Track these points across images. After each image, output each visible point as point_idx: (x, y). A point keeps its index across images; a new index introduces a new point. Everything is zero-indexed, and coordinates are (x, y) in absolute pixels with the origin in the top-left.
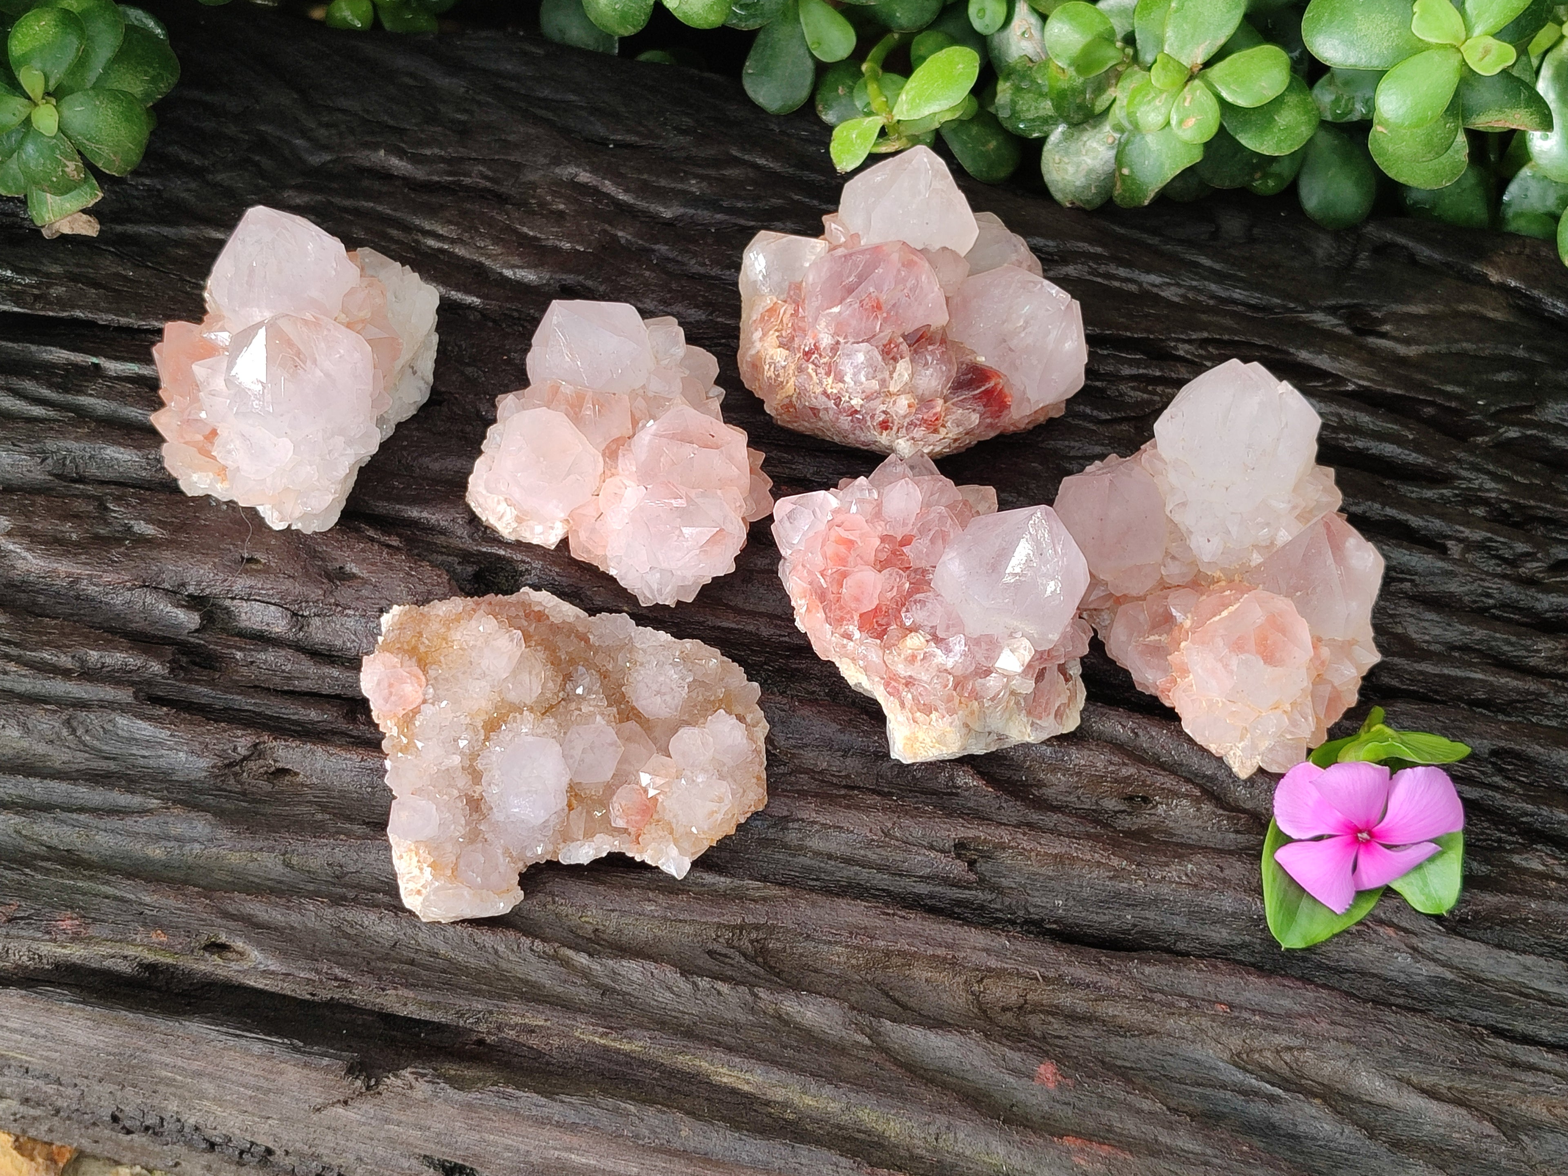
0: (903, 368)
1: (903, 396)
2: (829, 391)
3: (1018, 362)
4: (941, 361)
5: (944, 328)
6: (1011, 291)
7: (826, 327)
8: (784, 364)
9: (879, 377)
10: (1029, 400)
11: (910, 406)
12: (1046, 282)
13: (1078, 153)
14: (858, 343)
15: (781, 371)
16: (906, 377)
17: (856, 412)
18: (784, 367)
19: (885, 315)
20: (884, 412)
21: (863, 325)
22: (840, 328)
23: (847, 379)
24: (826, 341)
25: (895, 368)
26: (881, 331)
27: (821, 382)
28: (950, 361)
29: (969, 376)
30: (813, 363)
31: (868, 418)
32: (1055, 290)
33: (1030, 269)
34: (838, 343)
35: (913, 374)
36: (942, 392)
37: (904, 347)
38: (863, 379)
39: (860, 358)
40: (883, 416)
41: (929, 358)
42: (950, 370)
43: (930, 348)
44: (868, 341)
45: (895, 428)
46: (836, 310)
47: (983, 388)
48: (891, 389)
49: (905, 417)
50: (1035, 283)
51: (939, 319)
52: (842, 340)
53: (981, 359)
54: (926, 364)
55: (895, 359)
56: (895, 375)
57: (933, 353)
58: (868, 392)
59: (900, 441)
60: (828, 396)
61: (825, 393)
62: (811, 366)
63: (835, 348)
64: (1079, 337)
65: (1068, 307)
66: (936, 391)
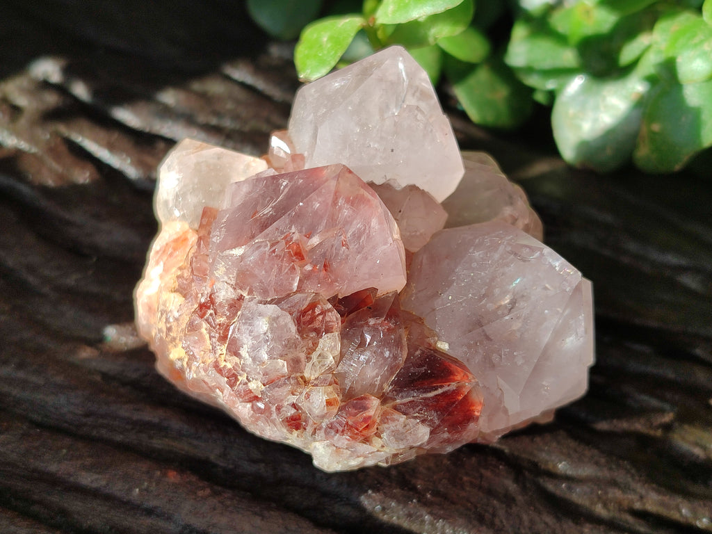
0: (330, 345)
1: (321, 389)
2: (222, 364)
3: (495, 358)
4: (384, 343)
5: (397, 296)
6: (497, 256)
7: (226, 273)
8: (176, 315)
9: (290, 356)
10: (506, 411)
11: (329, 403)
12: (548, 250)
13: (596, 108)
14: (266, 303)
15: (174, 325)
16: (330, 360)
17: (256, 398)
18: (177, 320)
19: (309, 268)
20: (294, 406)
21: (273, 278)
22: (243, 278)
23: (244, 352)
24: (225, 293)
25: (315, 344)
26: (300, 289)
27: (214, 350)
28: (398, 343)
29: (423, 369)
30: (207, 320)
31: (274, 409)
32: (558, 262)
33: (527, 229)
34: (241, 298)
35: (342, 355)
36: (381, 387)
37: (334, 317)
38: (265, 357)
39: (263, 325)
40: (293, 411)
41: (368, 338)
42: (395, 358)
43: (372, 322)
44: (277, 302)
45: (309, 429)
46: (238, 252)
47: (440, 391)
48: (306, 375)
49: (323, 417)
50: (533, 250)
51: (392, 281)
52: (245, 294)
53: (444, 346)
54: (362, 344)
55: (318, 332)
56: (314, 356)
57: (375, 329)
58: (273, 376)
59: (317, 444)
60: (220, 371)
61: (216, 366)
62: (205, 325)
63: (235, 305)
64: (586, 332)
65: (578, 289)
66: (372, 385)
